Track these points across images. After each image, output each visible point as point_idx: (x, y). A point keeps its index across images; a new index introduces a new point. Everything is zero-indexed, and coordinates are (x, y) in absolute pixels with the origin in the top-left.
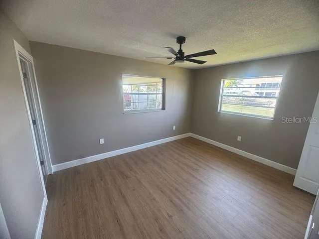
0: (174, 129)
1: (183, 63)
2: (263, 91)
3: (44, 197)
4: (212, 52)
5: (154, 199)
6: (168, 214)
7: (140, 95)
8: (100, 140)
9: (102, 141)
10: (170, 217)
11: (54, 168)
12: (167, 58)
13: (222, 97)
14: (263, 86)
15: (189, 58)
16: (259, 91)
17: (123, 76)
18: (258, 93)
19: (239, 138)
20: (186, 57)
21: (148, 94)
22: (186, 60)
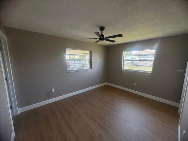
0: (97, 80)
1: (103, 42)
2: (142, 58)
3: (13, 132)
4: (120, 35)
5: (89, 125)
6: (99, 134)
7: (75, 61)
8: (52, 89)
9: (53, 90)
10: (101, 136)
11: (19, 111)
12: (94, 39)
13: (123, 61)
14: (142, 55)
15: (107, 39)
16: (140, 58)
17: (66, 49)
18: (140, 59)
19: (135, 84)
20: (105, 38)
21: (80, 60)
22: (105, 40)
